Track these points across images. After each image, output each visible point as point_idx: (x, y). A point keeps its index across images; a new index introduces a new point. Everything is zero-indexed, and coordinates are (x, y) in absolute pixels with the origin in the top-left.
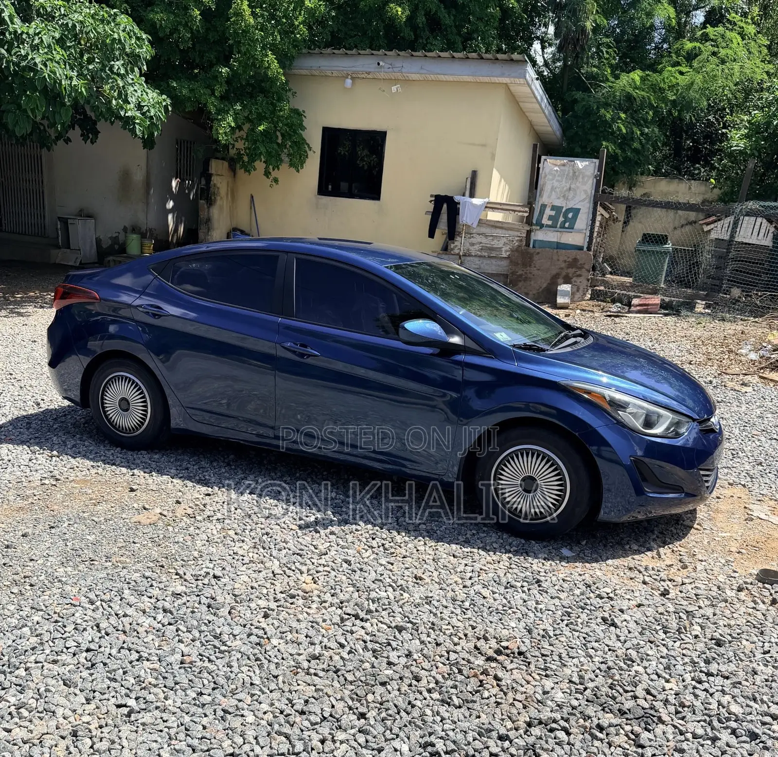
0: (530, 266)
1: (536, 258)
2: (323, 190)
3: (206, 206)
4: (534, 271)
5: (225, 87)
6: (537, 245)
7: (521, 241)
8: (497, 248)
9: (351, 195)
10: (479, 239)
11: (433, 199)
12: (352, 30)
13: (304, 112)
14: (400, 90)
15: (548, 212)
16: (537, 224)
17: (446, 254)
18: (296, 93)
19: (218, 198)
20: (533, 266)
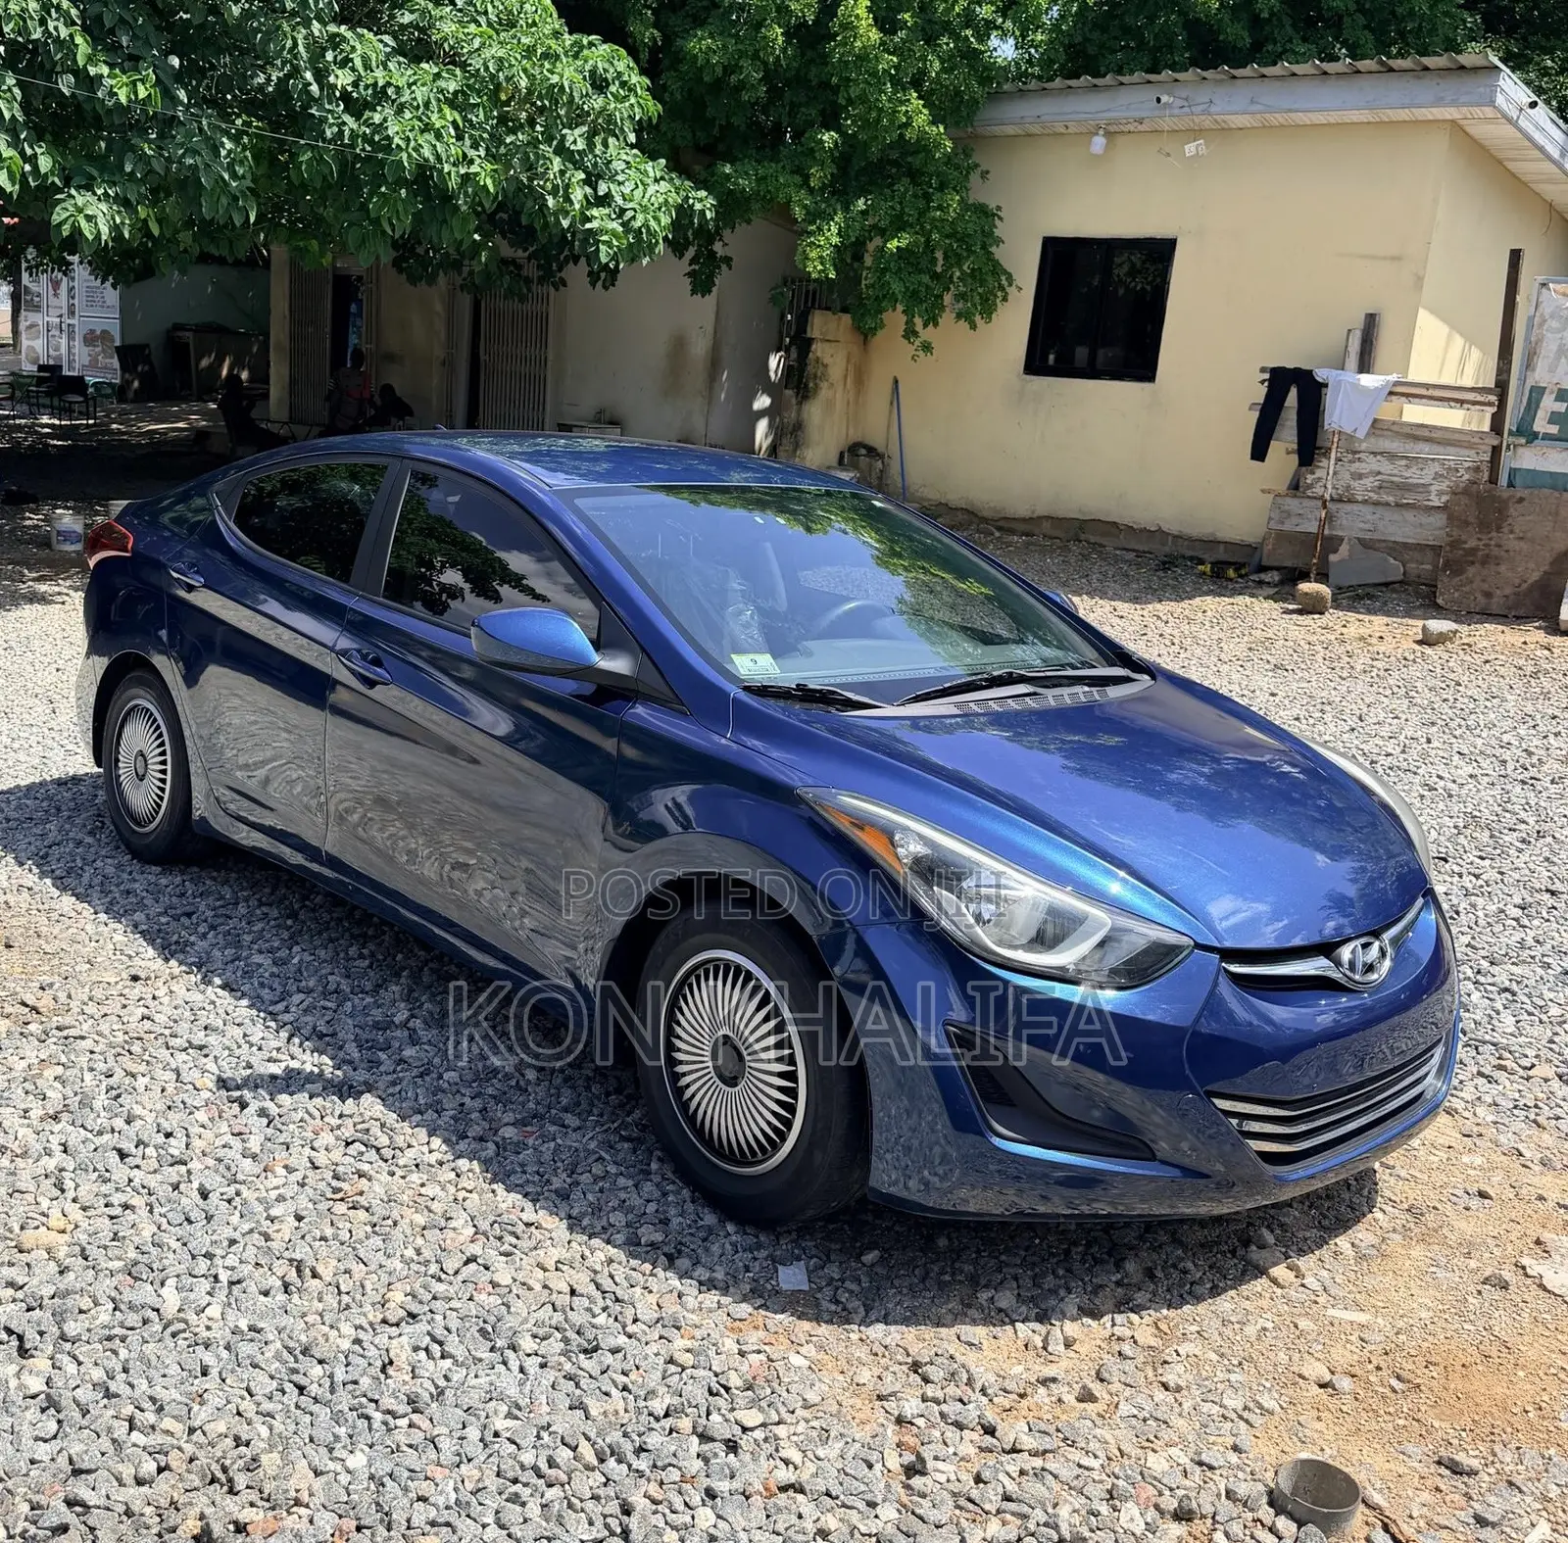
0: (1499, 529)
1: (1513, 510)
2: (1035, 364)
3: (794, 401)
4: (1510, 542)
5: (830, 169)
6: (1518, 482)
7: (1477, 469)
8: (1417, 485)
9: (1092, 372)
10: (1372, 464)
11: (1267, 376)
12: (1115, 38)
13: (999, 208)
14: (1203, 150)
15: (1549, 404)
16: (1519, 432)
17: (1295, 496)
18: (987, 172)
19: (824, 385)
20: (1506, 530)
